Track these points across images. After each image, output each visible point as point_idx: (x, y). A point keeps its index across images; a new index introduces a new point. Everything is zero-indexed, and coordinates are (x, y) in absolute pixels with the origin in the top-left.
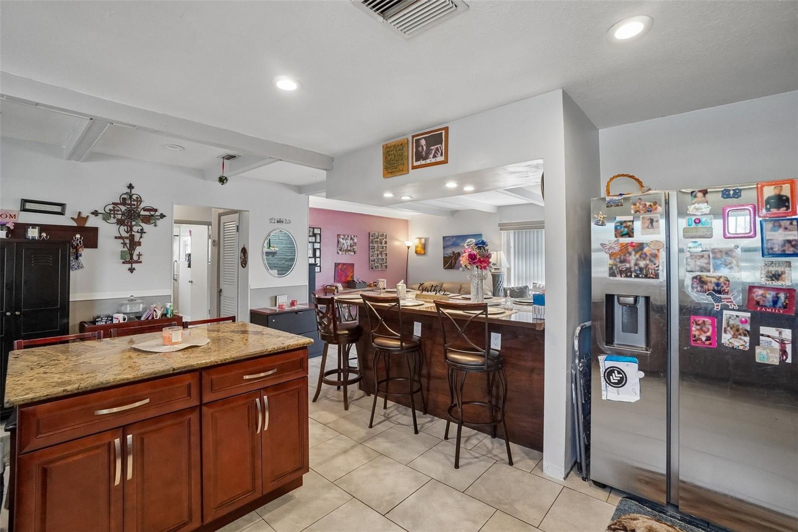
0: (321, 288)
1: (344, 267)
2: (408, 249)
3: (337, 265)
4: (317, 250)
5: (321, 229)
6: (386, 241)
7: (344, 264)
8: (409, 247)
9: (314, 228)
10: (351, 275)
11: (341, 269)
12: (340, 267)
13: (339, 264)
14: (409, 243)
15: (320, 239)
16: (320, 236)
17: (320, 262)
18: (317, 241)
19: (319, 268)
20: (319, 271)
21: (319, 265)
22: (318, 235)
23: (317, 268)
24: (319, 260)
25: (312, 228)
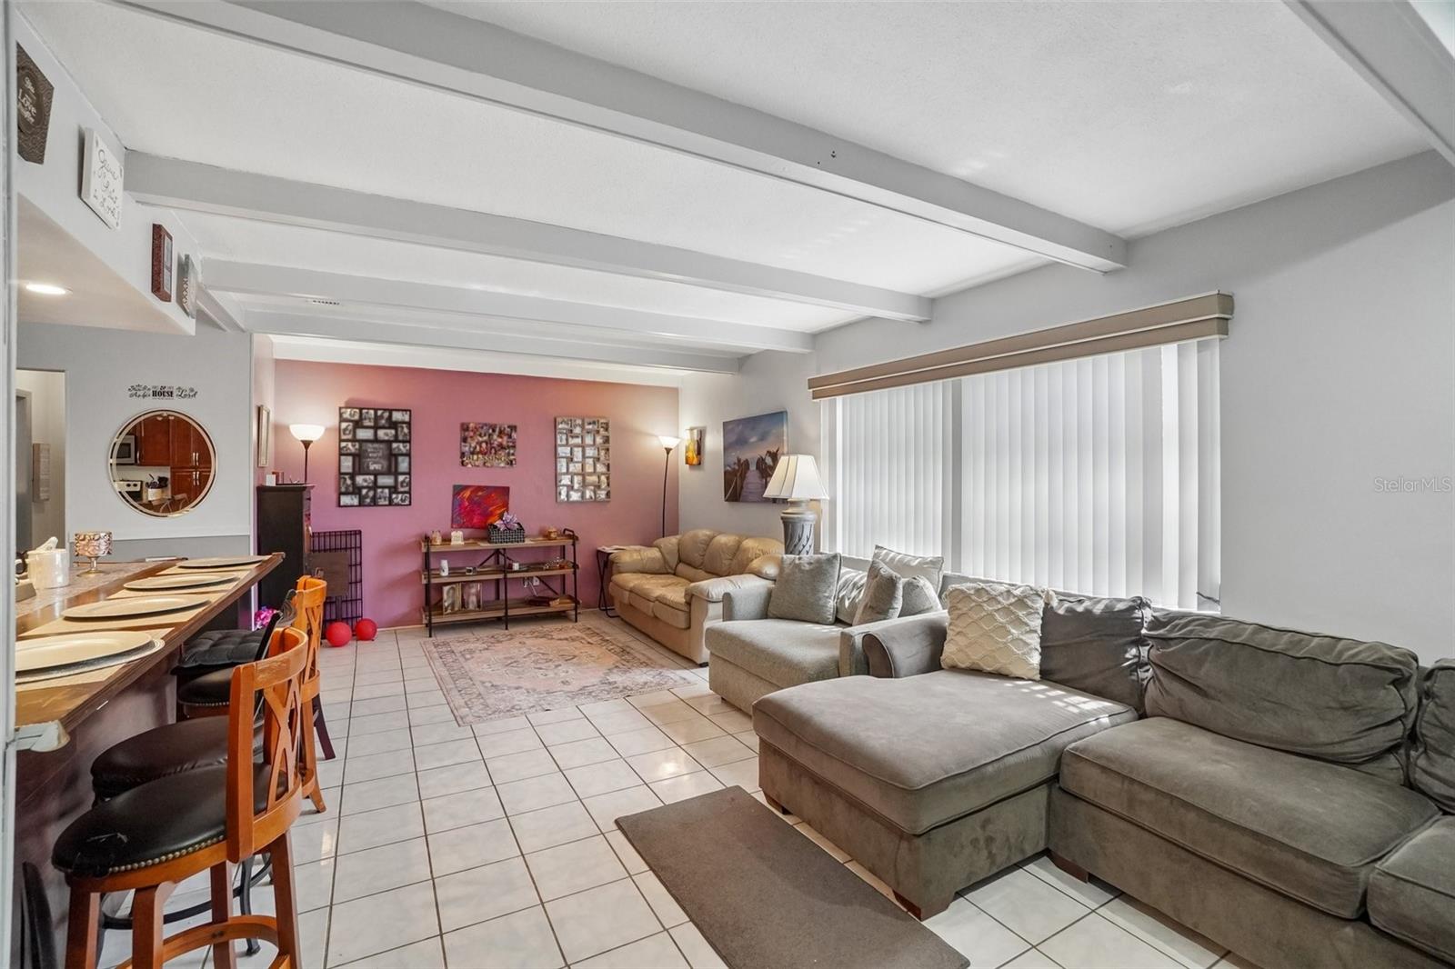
0: (414, 539)
1: (480, 493)
2: (668, 453)
3: (458, 490)
4: (400, 459)
5: (410, 411)
6: (608, 437)
7: (480, 488)
8: (668, 451)
9: (391, 411)
10: (499, 512)
11: (470, 499)
12: (467, 494)
13: (466, 488)
14: (670, 442)
15: (410, 432)
16: (410, 428)
17: (409, 484)
18: (401, 438)
19: (408, 495)
20: (407, 502)
21: (407, 489)
22: (404, 425)
23: (400, 496)
24: (408, 480)
25: (385, 410)
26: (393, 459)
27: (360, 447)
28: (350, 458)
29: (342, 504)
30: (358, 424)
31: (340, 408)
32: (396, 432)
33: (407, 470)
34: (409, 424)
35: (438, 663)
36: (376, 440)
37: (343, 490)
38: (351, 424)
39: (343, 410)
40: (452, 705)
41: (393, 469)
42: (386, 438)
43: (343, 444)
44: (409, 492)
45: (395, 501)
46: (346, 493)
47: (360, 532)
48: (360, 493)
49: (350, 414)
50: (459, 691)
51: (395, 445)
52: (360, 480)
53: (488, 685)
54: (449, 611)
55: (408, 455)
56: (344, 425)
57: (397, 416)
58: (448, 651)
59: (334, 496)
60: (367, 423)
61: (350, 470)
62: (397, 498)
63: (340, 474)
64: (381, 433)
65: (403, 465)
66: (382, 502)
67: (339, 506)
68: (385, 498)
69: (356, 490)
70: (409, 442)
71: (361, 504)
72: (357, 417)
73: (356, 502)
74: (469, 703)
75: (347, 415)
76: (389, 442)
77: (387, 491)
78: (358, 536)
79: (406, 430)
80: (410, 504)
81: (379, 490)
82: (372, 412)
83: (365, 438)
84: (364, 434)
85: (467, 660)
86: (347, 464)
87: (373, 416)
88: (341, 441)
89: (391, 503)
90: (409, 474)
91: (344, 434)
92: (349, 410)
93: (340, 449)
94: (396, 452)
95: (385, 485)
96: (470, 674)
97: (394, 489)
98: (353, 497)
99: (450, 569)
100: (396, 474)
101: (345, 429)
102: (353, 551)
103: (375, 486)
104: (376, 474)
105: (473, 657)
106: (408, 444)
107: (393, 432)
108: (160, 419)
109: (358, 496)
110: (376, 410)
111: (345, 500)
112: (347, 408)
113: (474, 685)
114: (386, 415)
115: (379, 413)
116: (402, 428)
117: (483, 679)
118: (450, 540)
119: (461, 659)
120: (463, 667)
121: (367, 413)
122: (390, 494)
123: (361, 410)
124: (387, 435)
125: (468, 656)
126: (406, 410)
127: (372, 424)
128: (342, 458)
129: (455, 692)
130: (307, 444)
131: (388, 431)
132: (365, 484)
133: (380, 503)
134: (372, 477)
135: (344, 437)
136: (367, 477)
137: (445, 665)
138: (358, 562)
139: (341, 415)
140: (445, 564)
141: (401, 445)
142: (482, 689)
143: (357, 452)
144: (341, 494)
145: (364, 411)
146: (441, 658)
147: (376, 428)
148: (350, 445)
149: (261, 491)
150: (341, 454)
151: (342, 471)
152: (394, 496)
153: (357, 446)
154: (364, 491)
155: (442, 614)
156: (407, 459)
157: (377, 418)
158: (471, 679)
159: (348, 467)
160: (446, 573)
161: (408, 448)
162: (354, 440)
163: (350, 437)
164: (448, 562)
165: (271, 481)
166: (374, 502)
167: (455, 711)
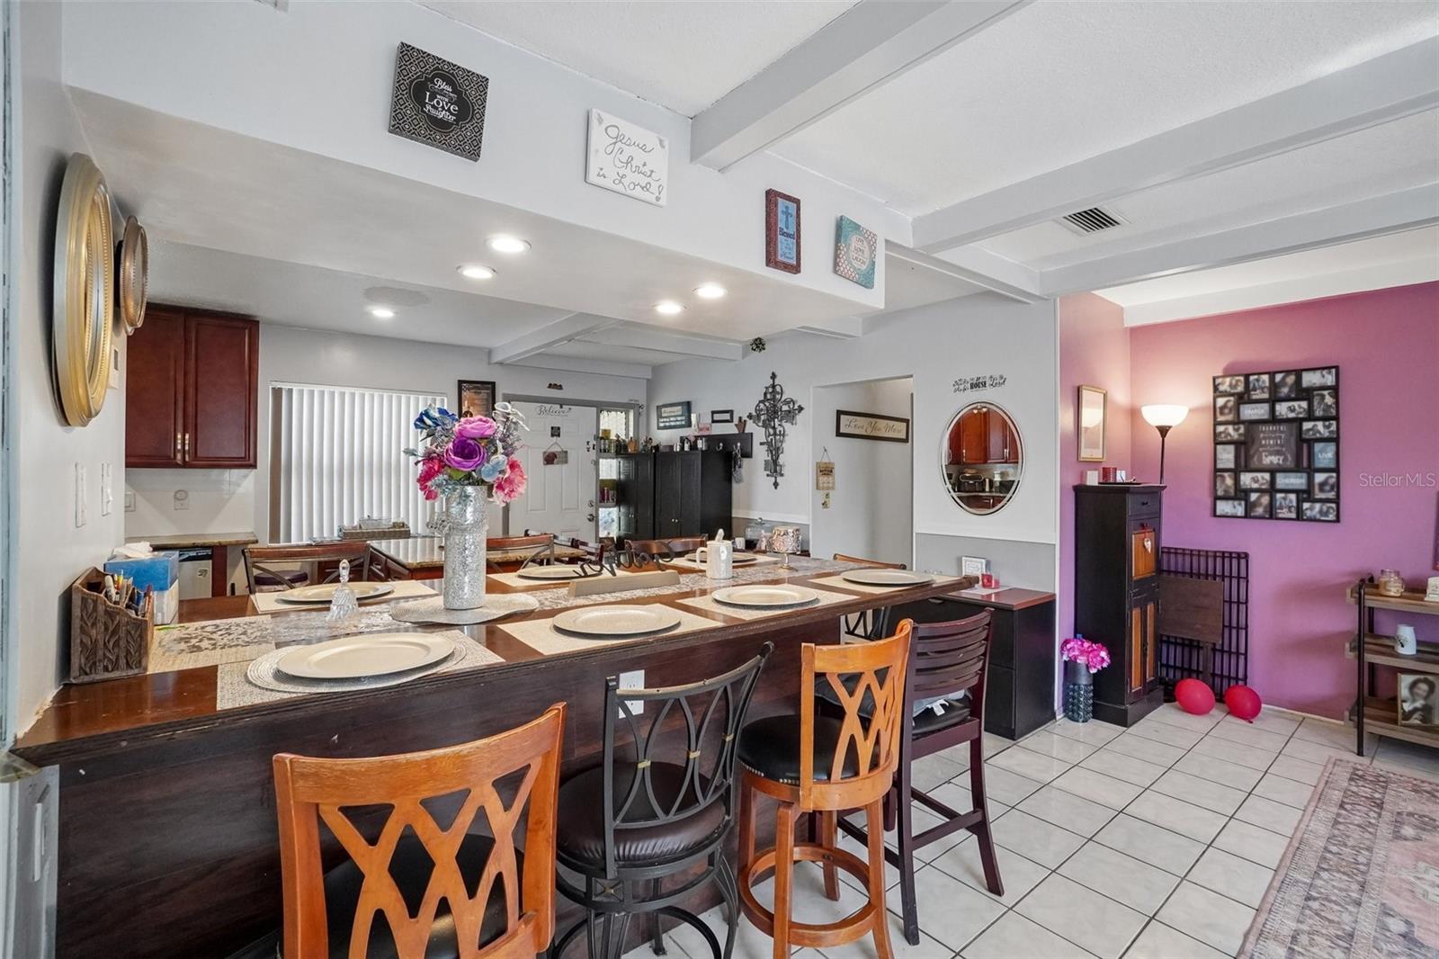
4: (1318, 447)
5: (1337, 368)
9: (1298, 373)
15: (1337, 403)
16: (1336, 395)
17: (1337, 486)
18: (1319, 413)
19: (1334, 505)
20: (1332, 517)
21: (1332, 495)
22: (1326, 393)
23: (1318, 506)
24: (1333, 481)
25: (1288, 372)
26: (1305, 446)
27: (1247, 430)
28: (1231, 448)
29: (1218, 513)
30: (1243, 398)
31: (1214, 379)
32: (1310, 405)
33: (1333, 465)
34: (1335, 390)
35: (1328, 812)
36: (1274, 419)
37: (1220, 493)
38: (1232, 398)
39: (1218, 381)
40: (1261, 920)
41: (1305, 464)
42: (1292, 415)
43: (1220, 429)
44: (1337, 501)
45: (1309, 513)
46: (1226, 498)
47: (1246, 556)
48: (1247, 500)
49: (1231, 385)
50: (1308, 898)
51: (1307, 425)
52: (1246, 479)
53: (1396, 926)
54: (1415, 721)
55: (1335, 439)
56: (1221, 401)
57: (1310, 379)
58: (1372, 799)
59: (1208, 501)
60: (1256, 395)
61: (1232, 465)
62: (1311, 509)
63: (1216, 470)
64: (1282, 409)
65: (1325, 455)
66: (1284, 513)
67: (1215, 515)
68: (1290, 508)
69: (1241, 494)
70: (1336, 418)
71: (1247, 516)
72: (1240, 388)
73: (1240, 510)
74: (1304, 939)
75: (1224, 387)
76: (1299, 421)
77: (1293, 497)
78: (1243, 562)
79: (1329, 400)
80: (1338, 520)
81: (1279, 496)
82: (1266, 378)
83: (1254, 418)
84: (1249, 412)
85: (1397, 836)
86: (1227, 456)
87: (1267, 384)
88: (1216, 424)
89: (1300, 516)
90: (1337, 470)
91: (1222, 413)
92: (1228, 380)
93: (1216, 435)
94: (1310, 435)
95: (1290, 487)
96: (1375, 873)
97: (1305, 495)
98: (1236, 503)
99: (1419, 643)
100: (1311, 470)
101: (1222, 408)
102: (1234, 582)
103: (1272, 489)
104: (1273, 472)
105: (1418, 839)
106: (1334, 423)
107: (1304, 404)
108: (975, 411)
109: (1243, 503)
110: (1272, 375)
111: (1224, 507)
112: (1224, 376)
113: (1358, 904)
114: (1291, 379)
115: (1278, 377)
116: (1323, 397)
117: (1397, 904)
118: (1424, 591)
119: (1385, 830)
120: (1369, 849)
121: (1258, 380)
122: (1300, 502)
123: (1247, 377)
124: (1292, 410)
125: (1408, 831)
126: (1329, 368)
127: (1266, 396)
128: (1219, 447)
129: (1295, 896)
130: (1163, 431)
131: (1296, 404)
132: (1255, 486)
133: (1280, 516)
134: (1267, 476)
135: (1220, 418)
136: (1259, 475)
137: (1336, 822)
138: (1243, 598)
139: (1216, 388)
140: (1407, 633)
141: (1320, 425)
142: (1367, 927)
143: (1243, 438)
144: (1217, 498)
145: (1252, 378)
146: (1342, 806)
147: (1273, 400)
148: (1230, 429)
149: (1081, 491)
150: (1217, 443)
151: (1220, 466)
152: (1306, 505)
153: (1242, 430)
154: (1254, 497)
155: (1395, 722)
156: (1332, 447)
157: (1274, 387)
158: (1363, 886)
159: (1228, 460)
160: (1409, 649)
161: (1334, 428)
162: (1237, 422)
163: (1230, 417)
164: (1416, 632)
165: (1093, 479)
166: (1271, 513)
167: (1252, 938)
